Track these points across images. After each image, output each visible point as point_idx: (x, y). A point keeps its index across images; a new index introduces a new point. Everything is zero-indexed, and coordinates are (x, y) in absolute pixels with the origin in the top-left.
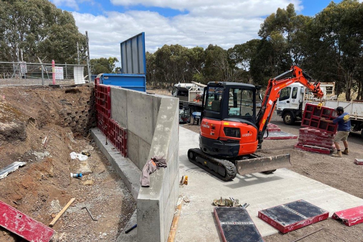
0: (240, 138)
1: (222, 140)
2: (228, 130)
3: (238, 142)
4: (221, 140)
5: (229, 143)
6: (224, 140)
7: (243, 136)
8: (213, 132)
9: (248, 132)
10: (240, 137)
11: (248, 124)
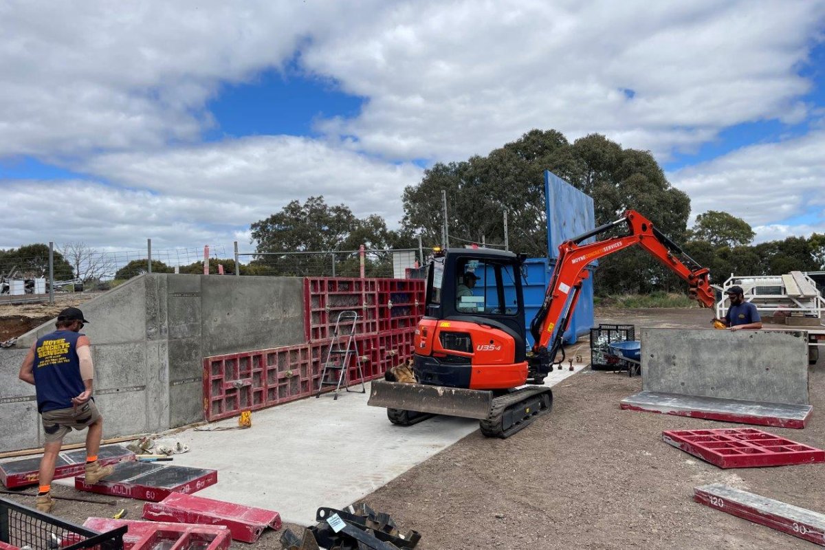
0: (473, 354)
1: (438, 358)
2: (448, 337)
3: (468, 360)
4: (435, 357)
5: (451, 361)
6: (441, 356)
7: (478, 349)
8: (424, 342)
9: (492, 342)
10: (472, 352)
11: (493, 327)
